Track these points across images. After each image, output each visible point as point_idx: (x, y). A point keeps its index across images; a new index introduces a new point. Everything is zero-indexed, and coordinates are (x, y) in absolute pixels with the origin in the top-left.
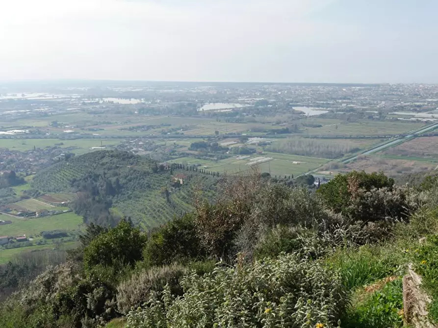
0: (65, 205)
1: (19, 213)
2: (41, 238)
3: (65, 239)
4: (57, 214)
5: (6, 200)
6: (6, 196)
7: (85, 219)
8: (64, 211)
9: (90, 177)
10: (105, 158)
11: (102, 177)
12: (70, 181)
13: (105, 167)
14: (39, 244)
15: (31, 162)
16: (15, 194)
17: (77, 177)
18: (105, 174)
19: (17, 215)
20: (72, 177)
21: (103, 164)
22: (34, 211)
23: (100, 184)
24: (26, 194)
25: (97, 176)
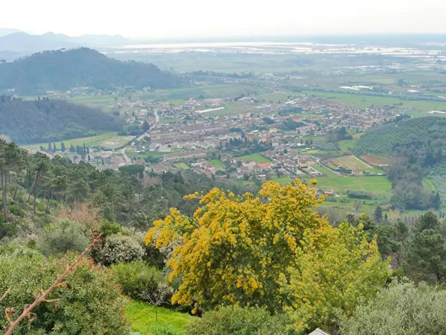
0: (382, 168)
1: (337, 168)
2: (346, 196)
3: (368, 202)
4: (371, 176)
5: (330, 154)
6: (331, 150)
7: (393, 186)
8: (379, 174)
9: (414, 143)
10: (434, 125)
11: (425, 145)
12: (393, 144)
13: (432, 135)
14: (342, 202)
15: (364, 120)
16: (339, 150)
17: (401, 141)
18: (429, 142)
19: (334, 170)
20: (396, 141)
21: (429, 132)
22: (350, 169)
23: (421, 153)
24: (349, 152)
25: (421, 144)
